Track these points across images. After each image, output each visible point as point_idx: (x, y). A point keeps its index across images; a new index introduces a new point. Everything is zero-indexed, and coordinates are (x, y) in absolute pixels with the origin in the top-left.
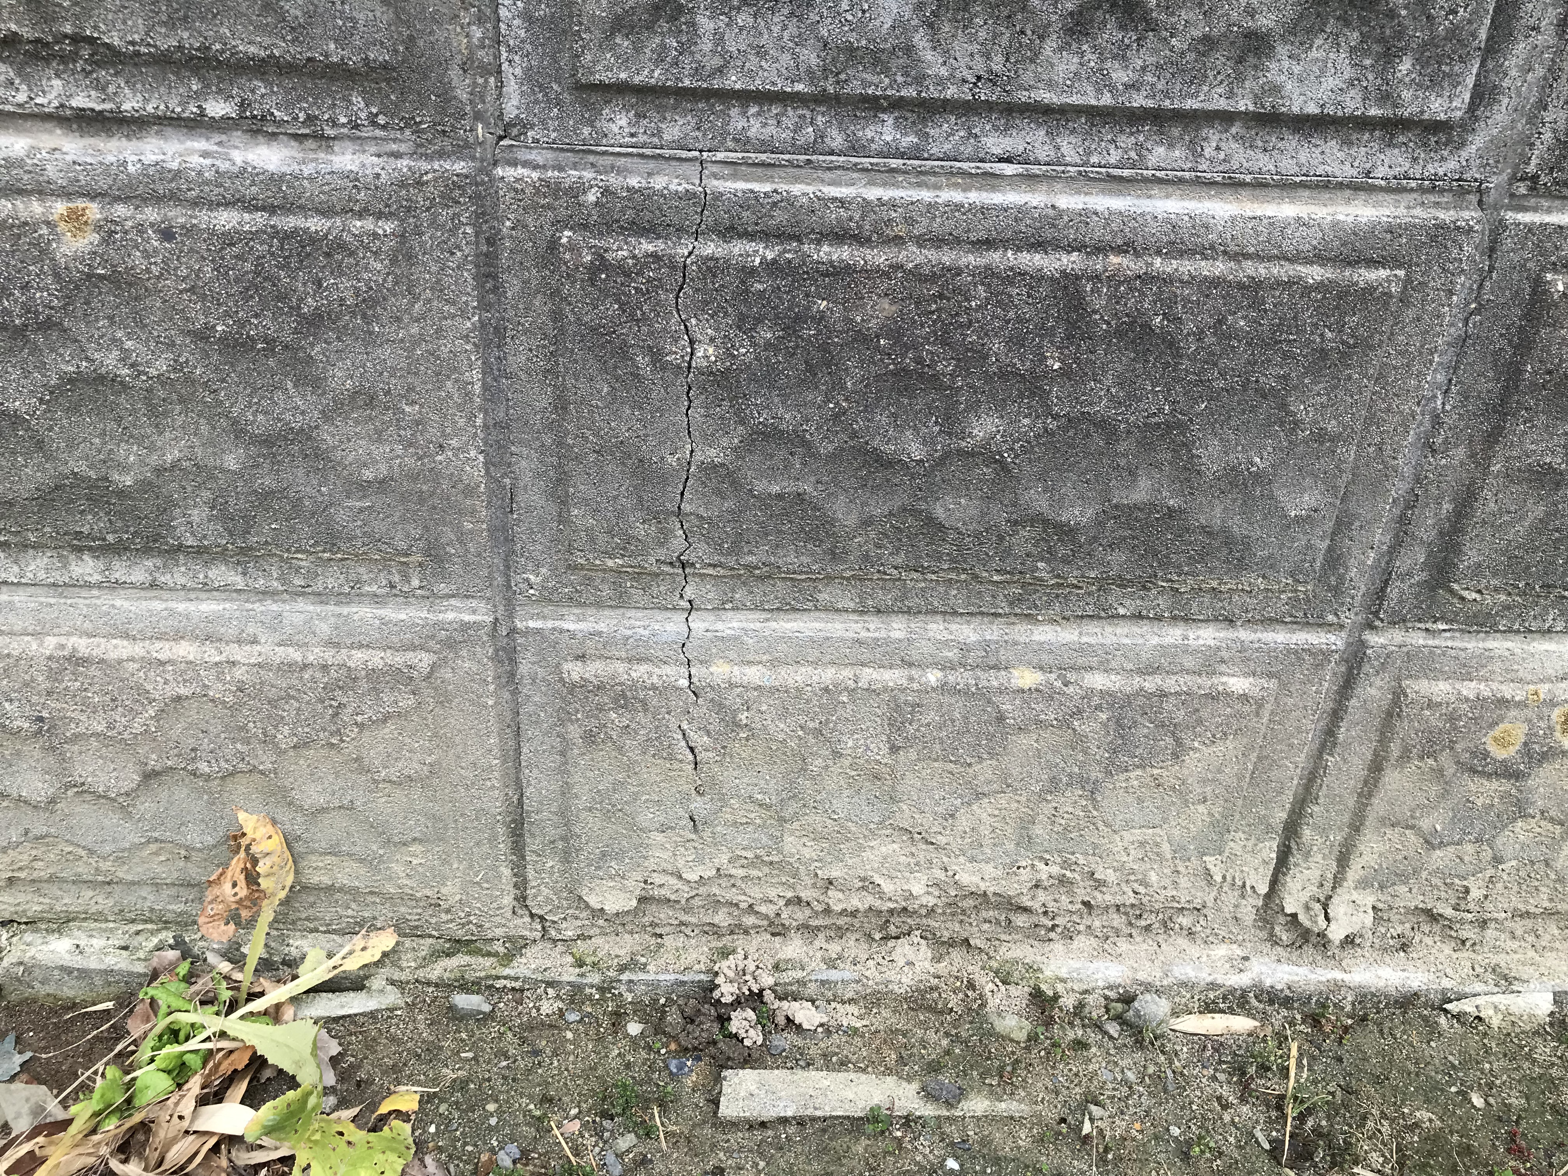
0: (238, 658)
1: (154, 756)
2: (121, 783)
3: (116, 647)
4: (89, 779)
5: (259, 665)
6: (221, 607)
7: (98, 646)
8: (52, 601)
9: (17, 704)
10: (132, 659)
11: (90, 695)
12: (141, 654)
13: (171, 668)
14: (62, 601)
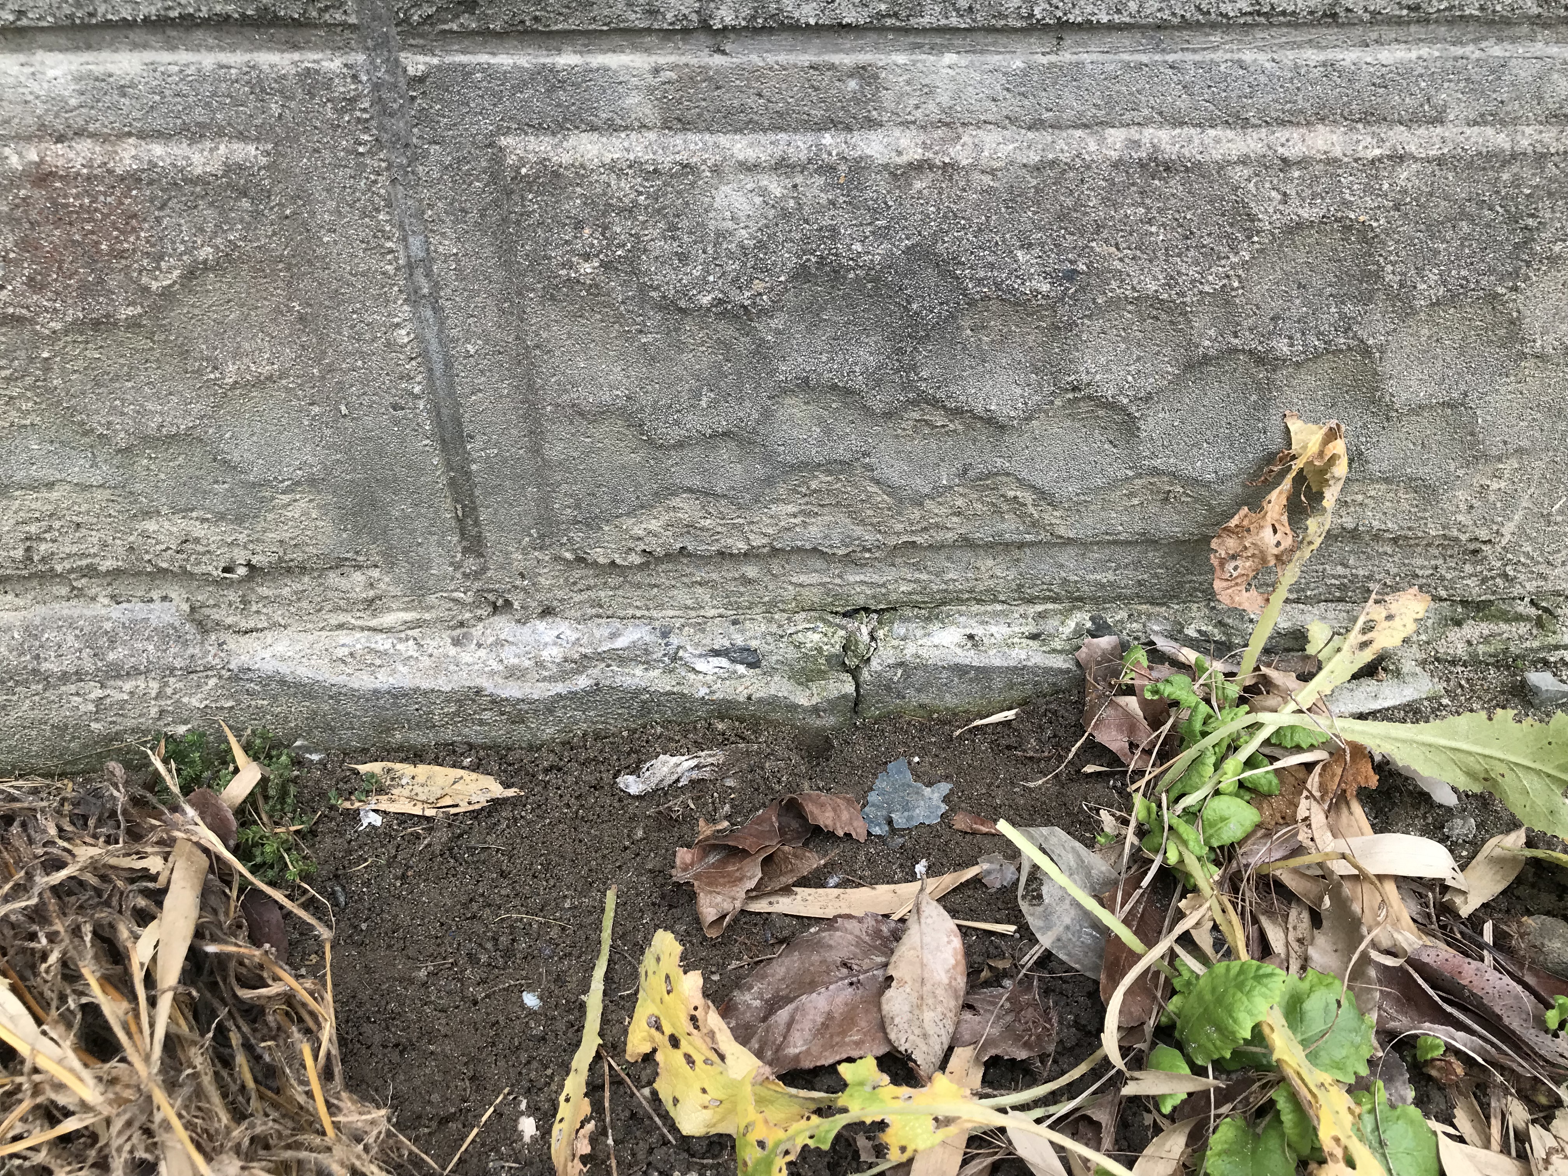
0: (1412, 148)
1: (1212, 332)
2: (1142, 382)
3: (1217, 141)
4: (1098, 377)
5: (1440, 161)
6: (1413, 55)
7: (1190, 141)
8: (1144, 58)
9: (1037, 251)
10: (1244, 161)
11: (1154, 229)
12: (1260, 152)
13: (1297, 174)
14: (1158, 57)
